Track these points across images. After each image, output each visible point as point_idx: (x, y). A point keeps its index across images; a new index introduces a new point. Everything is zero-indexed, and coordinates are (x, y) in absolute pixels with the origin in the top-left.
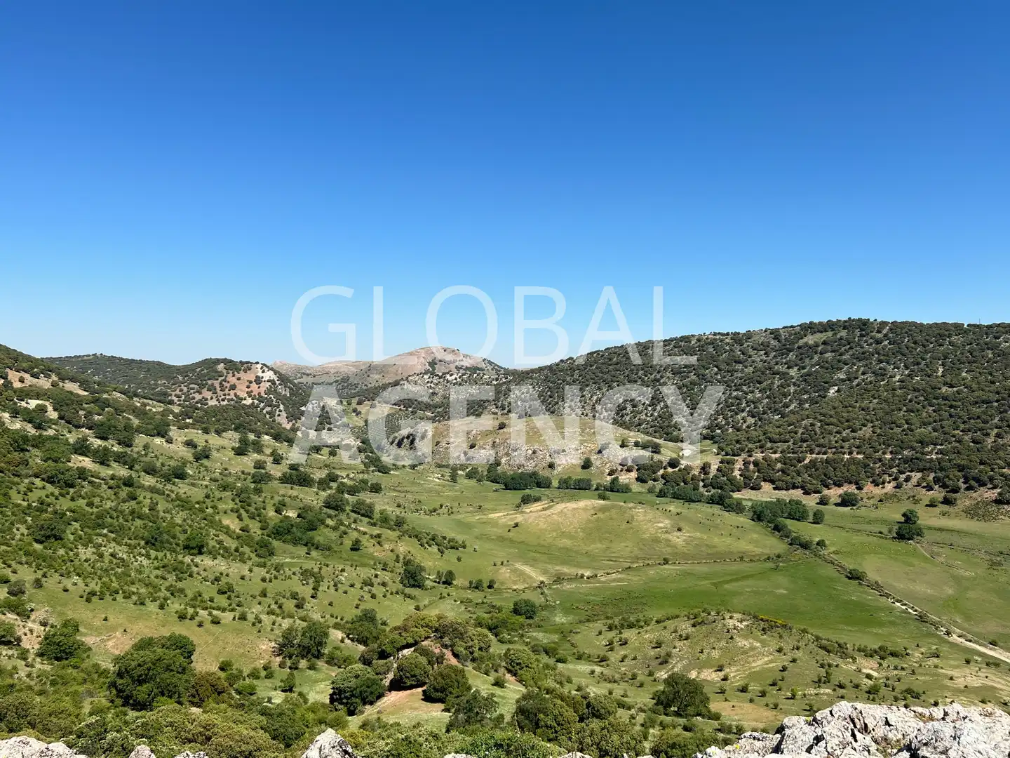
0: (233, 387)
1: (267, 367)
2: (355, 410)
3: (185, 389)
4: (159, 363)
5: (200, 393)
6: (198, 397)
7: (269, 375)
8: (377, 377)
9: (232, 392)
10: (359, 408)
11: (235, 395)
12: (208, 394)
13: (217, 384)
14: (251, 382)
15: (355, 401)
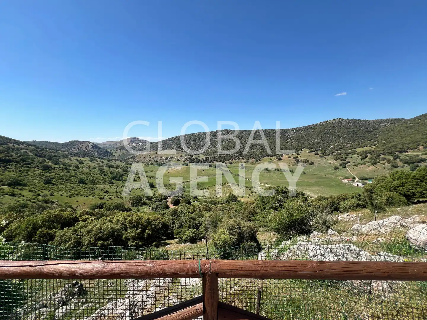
0: (81, 148)
1: (90, 142)
2: (116, 152)
3: (66, 149)
4: (56, 142)
5: (71, 149)
6: (71, 150)
7: (91, 144)
8: (119, 145)
9: (81, 149)
10: (117, 152)
11: (82, 150)
12: (74, 150)
13: (76, 147)
14: (86, 146)
15: (115, 150)
